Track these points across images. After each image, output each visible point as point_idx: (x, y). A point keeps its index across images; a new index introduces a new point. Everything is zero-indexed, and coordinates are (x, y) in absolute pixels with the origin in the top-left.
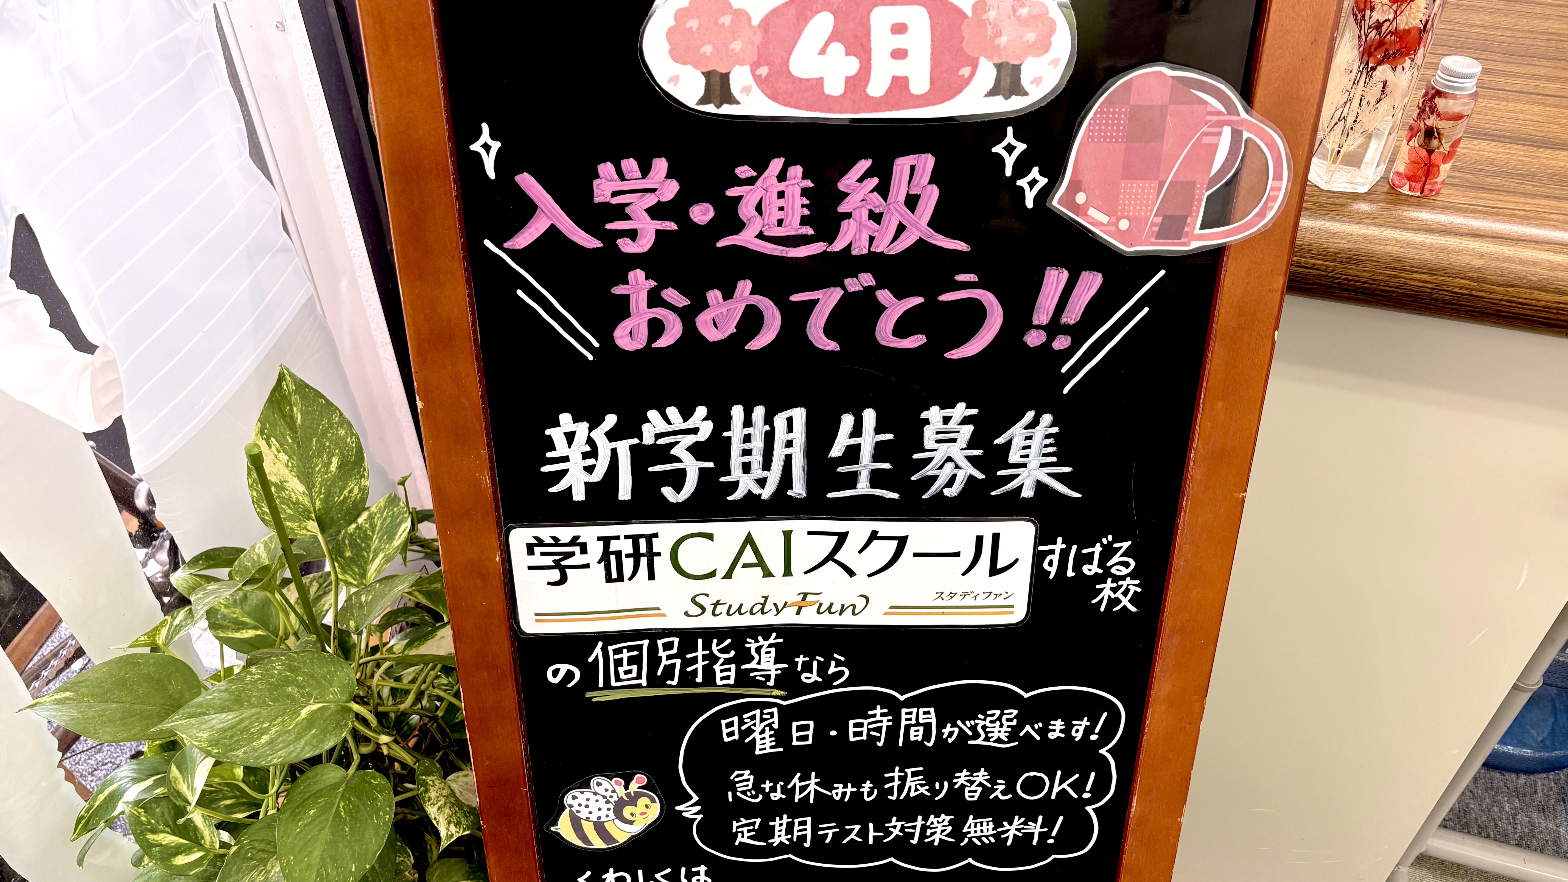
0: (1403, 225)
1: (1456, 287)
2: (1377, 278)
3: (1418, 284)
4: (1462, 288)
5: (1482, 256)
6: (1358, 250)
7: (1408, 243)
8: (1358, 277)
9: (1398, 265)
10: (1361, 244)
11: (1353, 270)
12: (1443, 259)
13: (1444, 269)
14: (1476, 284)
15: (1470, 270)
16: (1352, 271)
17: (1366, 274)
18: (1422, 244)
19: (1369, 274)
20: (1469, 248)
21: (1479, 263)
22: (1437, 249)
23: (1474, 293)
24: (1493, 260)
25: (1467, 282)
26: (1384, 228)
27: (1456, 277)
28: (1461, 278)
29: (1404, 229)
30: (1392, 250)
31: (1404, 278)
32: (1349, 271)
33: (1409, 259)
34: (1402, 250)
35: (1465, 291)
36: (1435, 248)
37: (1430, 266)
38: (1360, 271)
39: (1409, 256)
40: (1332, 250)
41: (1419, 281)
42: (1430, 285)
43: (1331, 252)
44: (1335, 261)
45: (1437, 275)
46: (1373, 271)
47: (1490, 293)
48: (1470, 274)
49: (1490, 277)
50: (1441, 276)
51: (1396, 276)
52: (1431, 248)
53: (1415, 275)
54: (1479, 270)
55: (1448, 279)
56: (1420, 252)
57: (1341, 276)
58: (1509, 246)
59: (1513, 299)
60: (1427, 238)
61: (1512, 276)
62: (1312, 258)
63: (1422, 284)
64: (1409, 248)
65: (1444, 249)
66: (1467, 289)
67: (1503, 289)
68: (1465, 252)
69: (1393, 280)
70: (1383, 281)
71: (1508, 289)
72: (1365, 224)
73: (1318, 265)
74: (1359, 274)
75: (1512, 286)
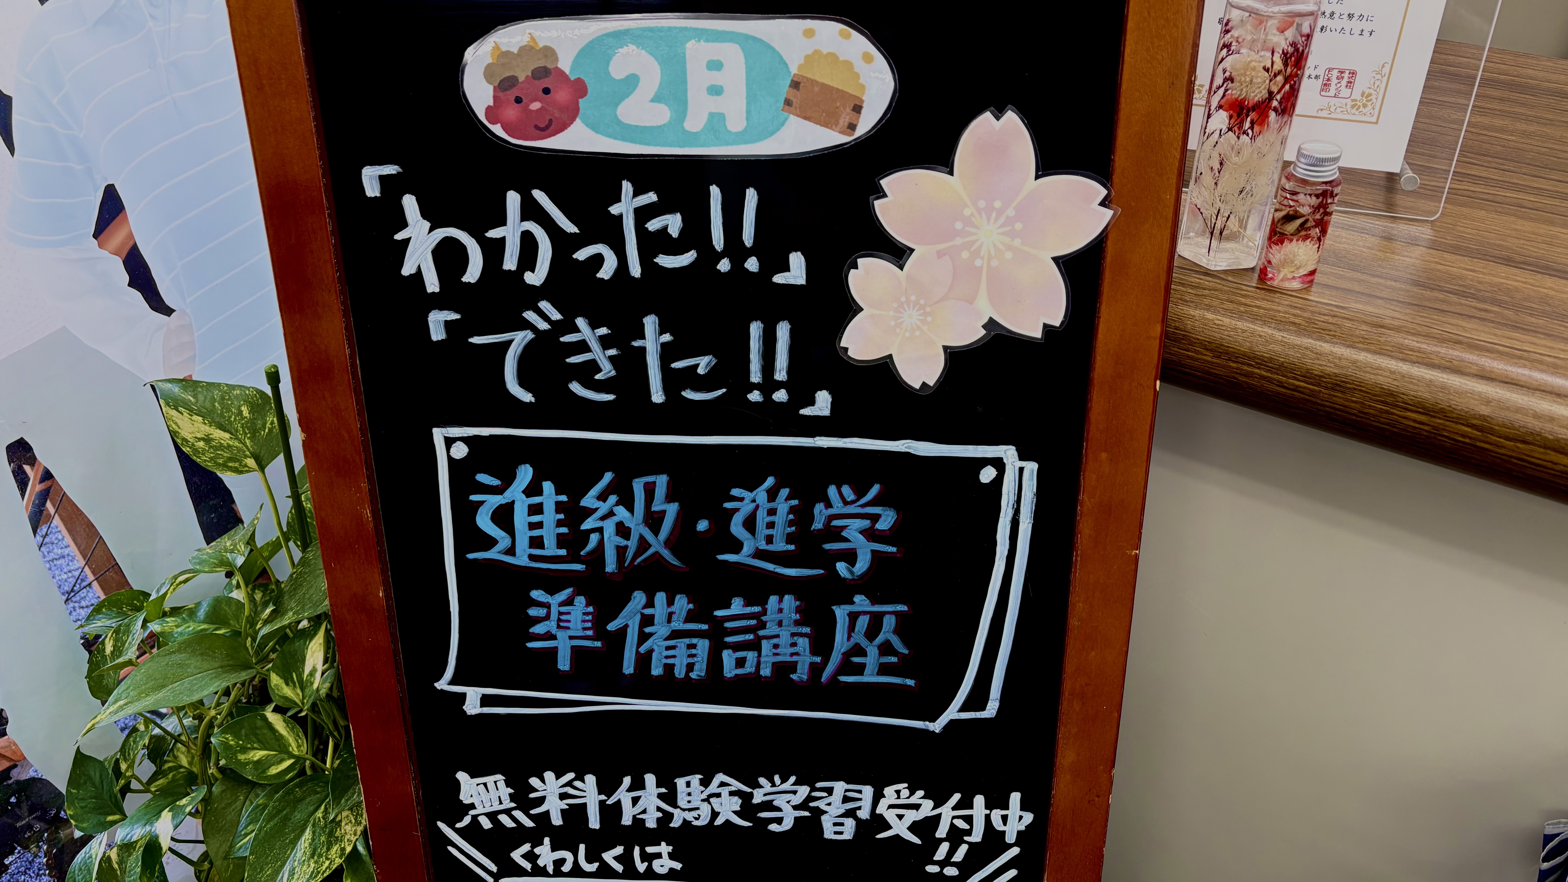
0: (1401, 355)
1: (1457, 433)
2: (1366, 411)
3: (1412, 424)
4: (1464, 436)
5: (1488, 402)
6: (1346, 376)
7: (1403, 377)
8: (1346, 407)
9: (1390, 400)
10: (1350, 370)
11: (1339, 398)
12: (1443, 400)
13: (1442, 411)
14: (1480, 434)
15: (1474, 417)
16: (1337, 399)
17: (1353, 405)
18: (1420, 380)
19: (1357, 406)
20: (1474, 391)
21: (1484, 410)
22: (1436, 387)
23: (1479, 444)
24: (1502, 409)
25: (1469, 430)
26: (1378, 356)
27: (1457, 423)
28: (1463, 424)
29: (1401, 360)
30: (1384, 381)
31: (1397, 415)
32: (1334, 398)
33: (1403, 394)
34: (1395, 383)
35: (1467, 440)
36: (1434, 385)
37: (1427, 405)
38: (1347, 400)
39: (1402, 390)
40: (1316, 373)
41: (1415, 421)
42: (1426, 428)
43: (1316, 375)
44: (1319, 385)
45: (1435, 417)
46: (1362, 403)
47: (1497, 446)
48: (1474, 422)
49: (1497, 428)
50: (1440, 418)
51: (1387, 412)
52: (1430, 383)
53: (1409, 414)
54: (1483, 418)
55: (1448, 423)
56: (1416, 388)
57: (1327, 403)
58: (1523, 394)
59: (1525, 457)
60: (1427, 374)
61: (1524, 430)
62: (1295, 379)
63: (1417, 425)
64: (1404, 382)
65: (1444, 388)
66: (1470, 438)
67: (1512, 443)
68: (1469, 395)
69: (1385, 415)
70: (1374, 416)
71: (1519, 445)
72: (1356, 348)
73: (1301, 387)
74: (1347, 403)
75: (1524, 442)
